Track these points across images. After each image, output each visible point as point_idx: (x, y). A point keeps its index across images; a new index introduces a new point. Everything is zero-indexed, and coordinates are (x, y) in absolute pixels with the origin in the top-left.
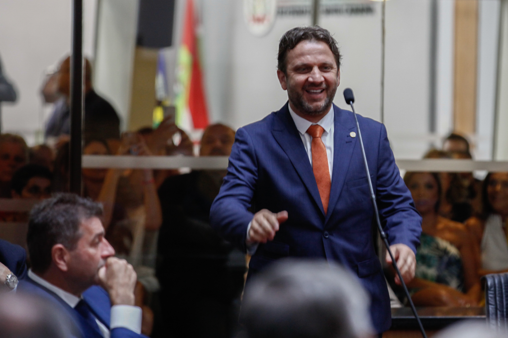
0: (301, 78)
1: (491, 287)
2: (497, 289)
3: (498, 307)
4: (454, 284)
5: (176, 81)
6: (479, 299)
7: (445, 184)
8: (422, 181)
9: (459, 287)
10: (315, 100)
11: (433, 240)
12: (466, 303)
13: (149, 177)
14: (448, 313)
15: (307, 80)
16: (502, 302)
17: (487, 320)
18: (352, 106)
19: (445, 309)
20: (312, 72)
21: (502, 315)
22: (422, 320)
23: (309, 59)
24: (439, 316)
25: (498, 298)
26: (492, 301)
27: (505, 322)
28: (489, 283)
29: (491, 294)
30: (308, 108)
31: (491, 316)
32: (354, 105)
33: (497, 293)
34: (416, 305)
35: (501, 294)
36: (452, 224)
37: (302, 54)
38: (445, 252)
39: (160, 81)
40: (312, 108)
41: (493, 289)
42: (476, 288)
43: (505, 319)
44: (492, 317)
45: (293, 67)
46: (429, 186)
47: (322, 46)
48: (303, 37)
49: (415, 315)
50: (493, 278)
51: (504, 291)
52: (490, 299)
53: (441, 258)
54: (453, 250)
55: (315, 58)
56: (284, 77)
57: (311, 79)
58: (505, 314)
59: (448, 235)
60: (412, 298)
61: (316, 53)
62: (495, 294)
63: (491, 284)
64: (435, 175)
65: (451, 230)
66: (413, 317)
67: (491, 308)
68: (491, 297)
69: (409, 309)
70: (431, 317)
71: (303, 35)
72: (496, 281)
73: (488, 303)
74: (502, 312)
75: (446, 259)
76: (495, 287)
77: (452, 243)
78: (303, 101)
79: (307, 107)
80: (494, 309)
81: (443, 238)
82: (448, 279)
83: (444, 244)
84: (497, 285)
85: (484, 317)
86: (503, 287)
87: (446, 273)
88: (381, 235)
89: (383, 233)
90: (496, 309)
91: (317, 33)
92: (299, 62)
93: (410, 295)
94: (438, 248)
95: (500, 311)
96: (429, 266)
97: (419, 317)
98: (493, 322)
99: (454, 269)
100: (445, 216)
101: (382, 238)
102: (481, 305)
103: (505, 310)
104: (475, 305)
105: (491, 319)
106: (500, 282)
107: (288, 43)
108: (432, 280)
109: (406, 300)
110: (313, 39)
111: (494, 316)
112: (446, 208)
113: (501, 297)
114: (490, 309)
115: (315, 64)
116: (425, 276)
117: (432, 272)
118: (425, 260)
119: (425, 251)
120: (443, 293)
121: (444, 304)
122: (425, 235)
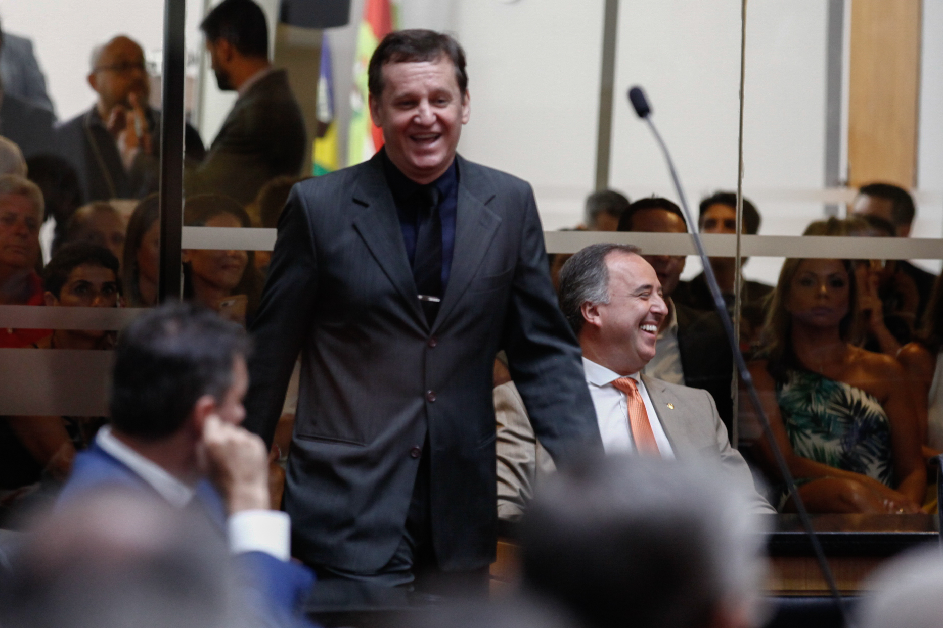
4: (874, 470)
9: (883, 475)
11: (836, 387)
12: (897, 506)
19: (856, 518)
38: (858, 408)
54: (873, 407)
59: (862, 377)
65: (868, 368)
66: (802, 532)
70: (833, 533)
75: (859, 422)
81: (854, 383)
82: (863, 460)
83: (855, 394)
85: (933, 533)
87: (858, 448)
94: (845, 402)
97: (814, 532)
99: (875, 442)
102: (925, 510)
104: (915, 509)
108: (833, 462)
116: (819, 455)
117: (833, 447)
118: (819, 424)
119: (819, 408)
120: (854, 487)
121: (856, 508)
122: (819, 378)
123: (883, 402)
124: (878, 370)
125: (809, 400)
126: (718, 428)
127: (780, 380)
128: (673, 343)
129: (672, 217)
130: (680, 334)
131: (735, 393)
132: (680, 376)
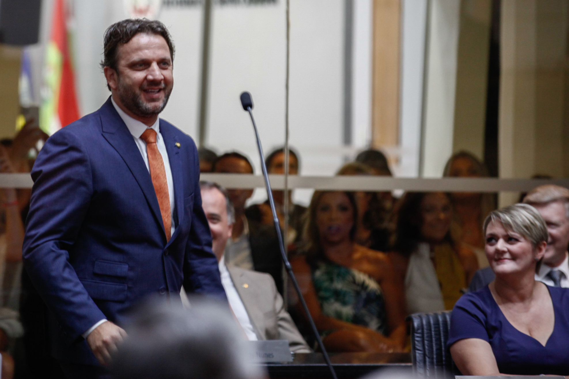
0: (139, 75)
1: (418, 329)
2: (425, 331)
3: (427, 353)
4: (374, 325)
5: (44, 84)
6: (404, 344)
7: (362, 206)
8: (335, 202)
9: (379, 328)
10: (153, 100)
11: (348, 272)
12: (389, 348)
13: (12, 198)
14: (368, 360)
15: (146, 78)
16: (431, 347)
17: (413, 367)
18: (251, 112)
19: (364, 355)
20: (150, 69)
21: (432, 363)
22: (335, 368)
23: (146, 54)
24: (356, 364)
25: (426, 342)
26: (419, 346)
27: (436, 370)
28: (416, 324)
29: (418, 337)
30: (146, 109)
31: (418, 364)
32: (254, 111)
33: (425, 335)
34: (328, 350)
35: (430, 337)
36: (371, 253)
37: (139, 49)
38: (363, 286)
39: (24, 84)
40: (151, 108)
41: (420, 331)
42: (400, 330)
43: (435, 367)
44: (420, 364)
45: (128, 63)
46: (343, 208)
47: (159, 40)
48: (139, 29)
49: (327, 363)
50: (420, 317)
51: (433, 333)
52: (416, 342)
53: (358, 294)
54: (372, 285)
55: (154, 53)
56: (112, 74)
57: (150, 77)
58: (435, 360)
59: (366, 266)
60: (324, 342)
61: (154, 48)
62: (423, 337)
63: (418, 326)
64: (350, 195)
65: (369, 260)
66: (325, 365)
67: (419, 354)
68: (417, 341)
69: (319, 355)
70: (346, 365)
71: (139, 27)
72: (424, 322)
73: (415, 349)
74: (432, 358)
75: (364, 295)
76: (423, 329)
77: (371, 276)
78: (141, 101)
79: (145, 107)
80: (422, 355)
81: (361, 271)
82: (367, 319)
83: (361, 277)
84: (425, 327)
85: (409, 364)
86: (433, 329)
87: (364, 311)
88: (286, 267)
89: (288, 264)
90: (424, 355)
91: (153, 25)
92: (136, 57)
93: (321, 339)
94: (354, 282)
95: (429, 358)
96: (344, 303)
97: (332, 364)
98: (421, 371)
99: (374, 307)
100: (362, 243)
101: (288, 270)
102: (407, 349)
103: (435, 356)
104: (399, 350)
105: (418, 367)
106: (429, 323)
107: (121, 37)
108: (347, 320)
109: (316, 344)
110: (150, 32)
111: (422, 364)
112: (364, 234)
113: (431, 341)
114: (417, 355)
115: (154, 60)
116: (339, 316)
117: (347, 310)
118: (338, 296)
119: (339, 285)
120: (361, 335)
121: (361, 349)
122: (338, 266)
123: (379, 281)
124: (376, 261)
125: (331, 280)
126: (275, 298)
127: (314, 268)
128: (245, 244)
129: (243, 163)
130: (251, 239)
131: (285, 276)
132: (249, 265)
